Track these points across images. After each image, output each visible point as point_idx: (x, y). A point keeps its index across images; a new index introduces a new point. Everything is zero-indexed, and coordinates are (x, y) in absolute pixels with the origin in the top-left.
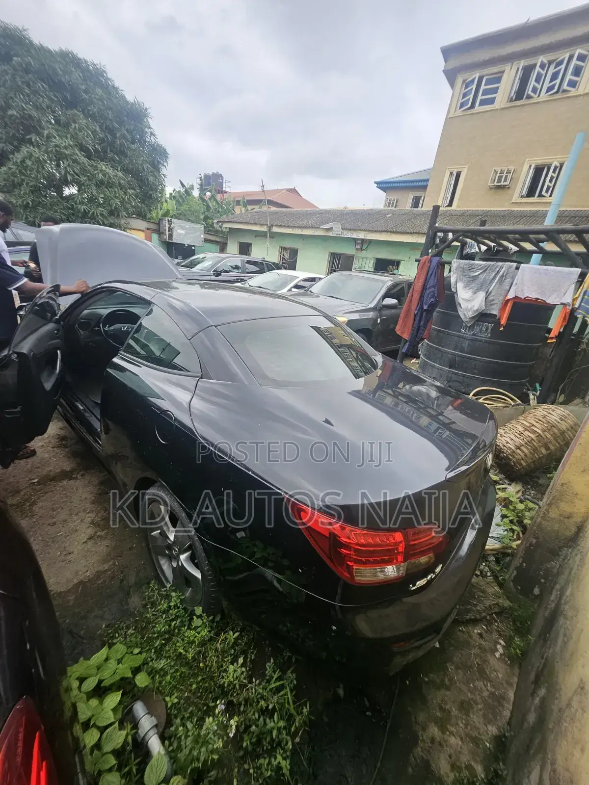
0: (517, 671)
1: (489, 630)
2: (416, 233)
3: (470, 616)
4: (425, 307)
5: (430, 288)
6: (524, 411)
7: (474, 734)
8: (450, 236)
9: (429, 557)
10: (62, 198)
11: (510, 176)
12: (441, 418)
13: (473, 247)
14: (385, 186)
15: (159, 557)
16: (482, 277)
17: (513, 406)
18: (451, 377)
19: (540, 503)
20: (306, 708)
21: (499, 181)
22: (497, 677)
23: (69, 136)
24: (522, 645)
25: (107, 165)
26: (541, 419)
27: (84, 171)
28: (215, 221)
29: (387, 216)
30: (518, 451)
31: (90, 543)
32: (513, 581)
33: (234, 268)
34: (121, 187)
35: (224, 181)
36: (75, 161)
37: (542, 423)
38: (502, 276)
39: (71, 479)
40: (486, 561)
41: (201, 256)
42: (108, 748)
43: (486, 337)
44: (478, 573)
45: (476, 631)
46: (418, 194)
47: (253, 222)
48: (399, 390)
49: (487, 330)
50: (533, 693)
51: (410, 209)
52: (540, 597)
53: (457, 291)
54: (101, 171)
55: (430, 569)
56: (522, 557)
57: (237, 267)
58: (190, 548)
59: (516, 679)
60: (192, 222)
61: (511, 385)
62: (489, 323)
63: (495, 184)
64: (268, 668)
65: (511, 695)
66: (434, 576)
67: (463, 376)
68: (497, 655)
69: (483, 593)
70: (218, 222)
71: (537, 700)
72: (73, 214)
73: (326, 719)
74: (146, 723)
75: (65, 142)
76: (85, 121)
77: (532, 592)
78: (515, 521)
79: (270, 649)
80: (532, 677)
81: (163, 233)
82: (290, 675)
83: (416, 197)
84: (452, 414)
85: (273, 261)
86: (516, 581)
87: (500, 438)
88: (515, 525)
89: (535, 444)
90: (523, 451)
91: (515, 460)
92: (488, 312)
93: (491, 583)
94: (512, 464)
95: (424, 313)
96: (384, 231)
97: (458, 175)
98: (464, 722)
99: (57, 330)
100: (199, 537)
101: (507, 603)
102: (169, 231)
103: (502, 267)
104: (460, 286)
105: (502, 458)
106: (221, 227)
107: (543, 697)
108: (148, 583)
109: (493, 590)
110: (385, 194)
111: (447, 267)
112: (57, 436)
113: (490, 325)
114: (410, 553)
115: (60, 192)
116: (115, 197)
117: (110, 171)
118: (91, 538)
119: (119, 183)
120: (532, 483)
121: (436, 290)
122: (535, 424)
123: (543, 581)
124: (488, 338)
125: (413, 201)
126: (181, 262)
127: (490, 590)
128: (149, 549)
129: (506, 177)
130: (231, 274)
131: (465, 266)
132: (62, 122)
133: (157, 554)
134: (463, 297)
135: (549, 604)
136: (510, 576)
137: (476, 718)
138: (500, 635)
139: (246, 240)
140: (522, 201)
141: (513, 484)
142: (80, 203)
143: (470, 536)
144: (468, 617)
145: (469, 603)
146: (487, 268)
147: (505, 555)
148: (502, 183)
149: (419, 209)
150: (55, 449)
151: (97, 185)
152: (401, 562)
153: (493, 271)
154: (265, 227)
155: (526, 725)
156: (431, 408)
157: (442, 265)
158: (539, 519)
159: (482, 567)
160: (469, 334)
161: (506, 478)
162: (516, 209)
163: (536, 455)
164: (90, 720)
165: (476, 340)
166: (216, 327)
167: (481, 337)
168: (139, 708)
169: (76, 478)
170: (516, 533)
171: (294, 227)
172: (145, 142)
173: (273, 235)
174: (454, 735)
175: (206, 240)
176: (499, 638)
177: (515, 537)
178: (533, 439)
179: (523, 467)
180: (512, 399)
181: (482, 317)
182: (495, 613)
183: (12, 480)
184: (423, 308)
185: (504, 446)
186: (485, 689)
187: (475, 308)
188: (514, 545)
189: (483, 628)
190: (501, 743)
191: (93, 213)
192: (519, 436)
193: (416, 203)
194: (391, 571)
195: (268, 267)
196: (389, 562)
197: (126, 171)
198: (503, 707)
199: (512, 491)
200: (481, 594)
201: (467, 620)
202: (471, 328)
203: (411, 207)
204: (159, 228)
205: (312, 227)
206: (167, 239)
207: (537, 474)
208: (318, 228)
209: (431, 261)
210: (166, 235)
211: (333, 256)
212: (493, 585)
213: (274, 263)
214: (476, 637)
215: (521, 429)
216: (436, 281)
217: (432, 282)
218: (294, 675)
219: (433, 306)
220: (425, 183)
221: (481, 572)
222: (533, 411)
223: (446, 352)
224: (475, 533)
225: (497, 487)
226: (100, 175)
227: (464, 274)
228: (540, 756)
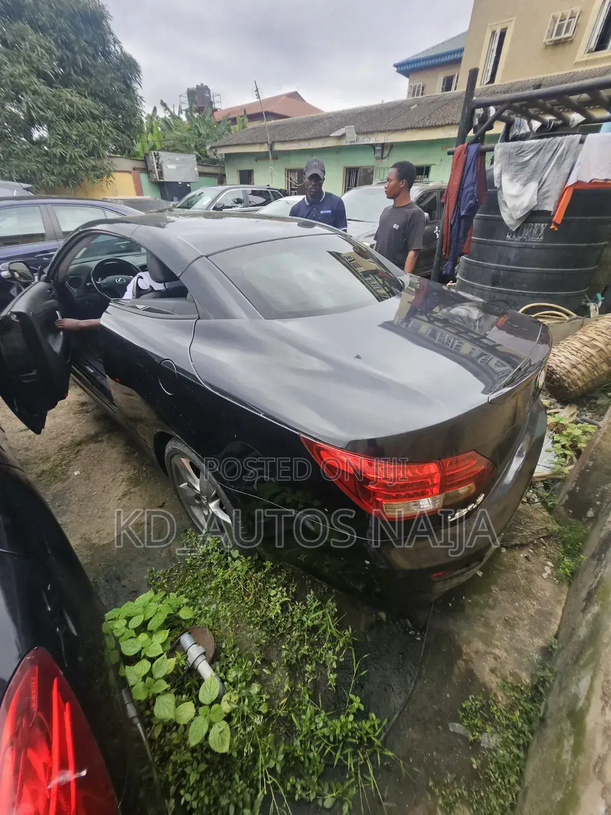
0: (565, 588)
1: (536, 554)
2: (448, 124)
3: (517, 541)
4: (463, 213)
5: (468, 187)
6: (582, 325)
7: (520, 646)
8: (492, 111)
9: (469, 487)
10: (32, 142)
11: (574, 22)
12: (485, 341)
13: (524, 126)
14: (407, 69)
15: (192, 507)
16: (534, 162)
17: (570, 320)
18: (494, 296)
19: (600, 423)
20: (349, 631)
21: (558, 33)
22: (545, 595)
23: (21, 59)
24: (572, 565)
25: (72, 92)
26: (604, 331)
27: (48, 104)
28: (208, 147)
29: (412, 108)
30: (575, 370)
31: (125, 500)
32: (564, 506)
33: (236, 203)
34: (94, 118)
35: (212, 95)
36: (35, 92)
37: (604, 335)
38: (561, 156)
39: (96, 442)
40: (534, 488)
41: (197, 192)
42: (159, 674)
43: (537, 242)
44: (525, 500)
45: (522, 555)
46: (448, 73)
47: (250, 142)
48: (435, 315)
49: (539, 231)
50: (584, 610)
51: (440, 93)
52: (595, 519)
53: (501, 186)
54: (67, 100)
55: (470, 499)
56: (576, 481)
57: (239, 201)
58: (216, 497)
59: (565, 597)
60: (182, 152)
61: (567, 297)
62: (541, 223)
63: (554, 38)
64: (309, 599)
65: (559, 611)
66: (476, 506)
67: (509, 293)
68: (545, 575)
69: (530, 518)
70: (211, 148)
71: (589, 616)
72: (49, 162)
73: (369, 639)
74: (194, 652)
75: (18, 68)
76: (35, 36)
77: (585, 514)
78: (567, 445)
79: (310, 582)
80: (584, 594)
81: (151, 171)
82: (331, 604)
83: (447, 77)
84: (497, 336)
85: (279, 188)
86: (567, 505)
87: (552, 358)
88: (568, 450)
89: (595, 360)
90: (579, 370)
91: (570, 380)
92: (541, 209)
93: (540, 508)
94: (567, 385)
95: (462, 222)
96: (408, 128)
97: (503, 35)
98: (509, 636)
99: (50, 289)
100: (220, 485)
101: (556, 527)
102: (157, 168)
103: (560, 144)
104: (505, 178)
105: (555, 380)
106: (215, 154)
107: (597, 614)
108: (186, 531)
109: (541, 515)
110: (407, 80)
111: (488, 156)
112: (77, 403)
113: (542, 225)
114: (446, 484)
115: (29, 136)
116: (90, 132)
117: (76, 99)
118: (124, 495)
119: (91, 113)
120: (588, 405)
121: (475, 188)
122: (597, 337)
123: (598, 503)
124: (539, 242)
125: (443, 84)
126: (177, 204)
127: (538, 516)
128: (180, 500)
129: (569, 24)
130: (234, 209)
131: (512, 151)
132: (9, 42)
133: (189, 505)
134: (510, 192)
135: (605, 526)
136: (560, 501)
137: (521, 633)
138: (548, 557)
139: (246, 166)
140: (589, 58)
141: (567, 408)
142: (54, 146)
143: (516, 464)
144: (513, 543)
145: (515, 530)
146: (541, 148)
147: (555, 480)
148: (563, 36)
149: (453, 91)
150: (77, 415)
151: (66, 119)
152: (437, 494)
153: (550, 151)
154: (266, 145)
155: (575, 639)
156: (472, 332)
157: (482, 154)
158: (598, 439)
159: (528, 494)
160: (516, 241)
161: (558, 402)
162: (580, 69)
163: (595, 373)
164: (140, 652)
165: (525, 247)
166: (207, 257)
167: (531, 242)
168: (186, 640)
169: (102, 441)
170: (569, 458)
171: (300, 140)
172: (110, 53)
173: (277, 156)
174: (498, 648)
175: (201, 174)
176: (546, 560)
177: (567, 462)
178: (592, 355)
179: (579, 388)
180: (568, 315)
181: (533, 216)
182: (542, 537)
183: (40, 448)
184: (460, 214)
185: (557, 366)
186: (532, 606)
187: (525, 205)
188: (566, 470)
189: (529, 552)
190: (548, 653)
191: (71, 157)
192: (575, 353)
193: (448, 84)
194: (426, 504)
195: (274, 196)
196: (424, 495)
197: (94, 95)
198: (550, 622)
199: (565, 415)
200: (528, 520)
201: (512, 546)
202: (519, 231)
203: (442, 91)
204: (147, 166)
205: (320, 137)
206: (158, 178)
207: (594, 395)
208: (328, 137)
209: (467, 151)
210: (155, 173)
211: (348, 171)
212: (541, 510)
213: (281, 191)
214: (523, 561)
215: (578, 345)
216: (475, 175)
217: (470, 178)
218: (334, 604)
219: (473, 210)
220: (459, 55)
221: (528, 500)
222: (595, 323)
223: (488, 267)
224: (522, 460)
225: (548, 412)
226: (67, 106)
227: (511, 162)
228: (592, 665)
